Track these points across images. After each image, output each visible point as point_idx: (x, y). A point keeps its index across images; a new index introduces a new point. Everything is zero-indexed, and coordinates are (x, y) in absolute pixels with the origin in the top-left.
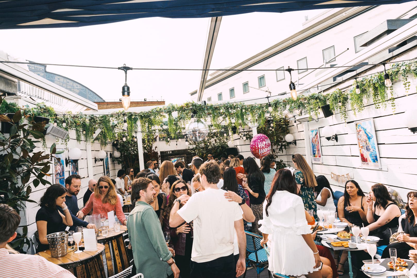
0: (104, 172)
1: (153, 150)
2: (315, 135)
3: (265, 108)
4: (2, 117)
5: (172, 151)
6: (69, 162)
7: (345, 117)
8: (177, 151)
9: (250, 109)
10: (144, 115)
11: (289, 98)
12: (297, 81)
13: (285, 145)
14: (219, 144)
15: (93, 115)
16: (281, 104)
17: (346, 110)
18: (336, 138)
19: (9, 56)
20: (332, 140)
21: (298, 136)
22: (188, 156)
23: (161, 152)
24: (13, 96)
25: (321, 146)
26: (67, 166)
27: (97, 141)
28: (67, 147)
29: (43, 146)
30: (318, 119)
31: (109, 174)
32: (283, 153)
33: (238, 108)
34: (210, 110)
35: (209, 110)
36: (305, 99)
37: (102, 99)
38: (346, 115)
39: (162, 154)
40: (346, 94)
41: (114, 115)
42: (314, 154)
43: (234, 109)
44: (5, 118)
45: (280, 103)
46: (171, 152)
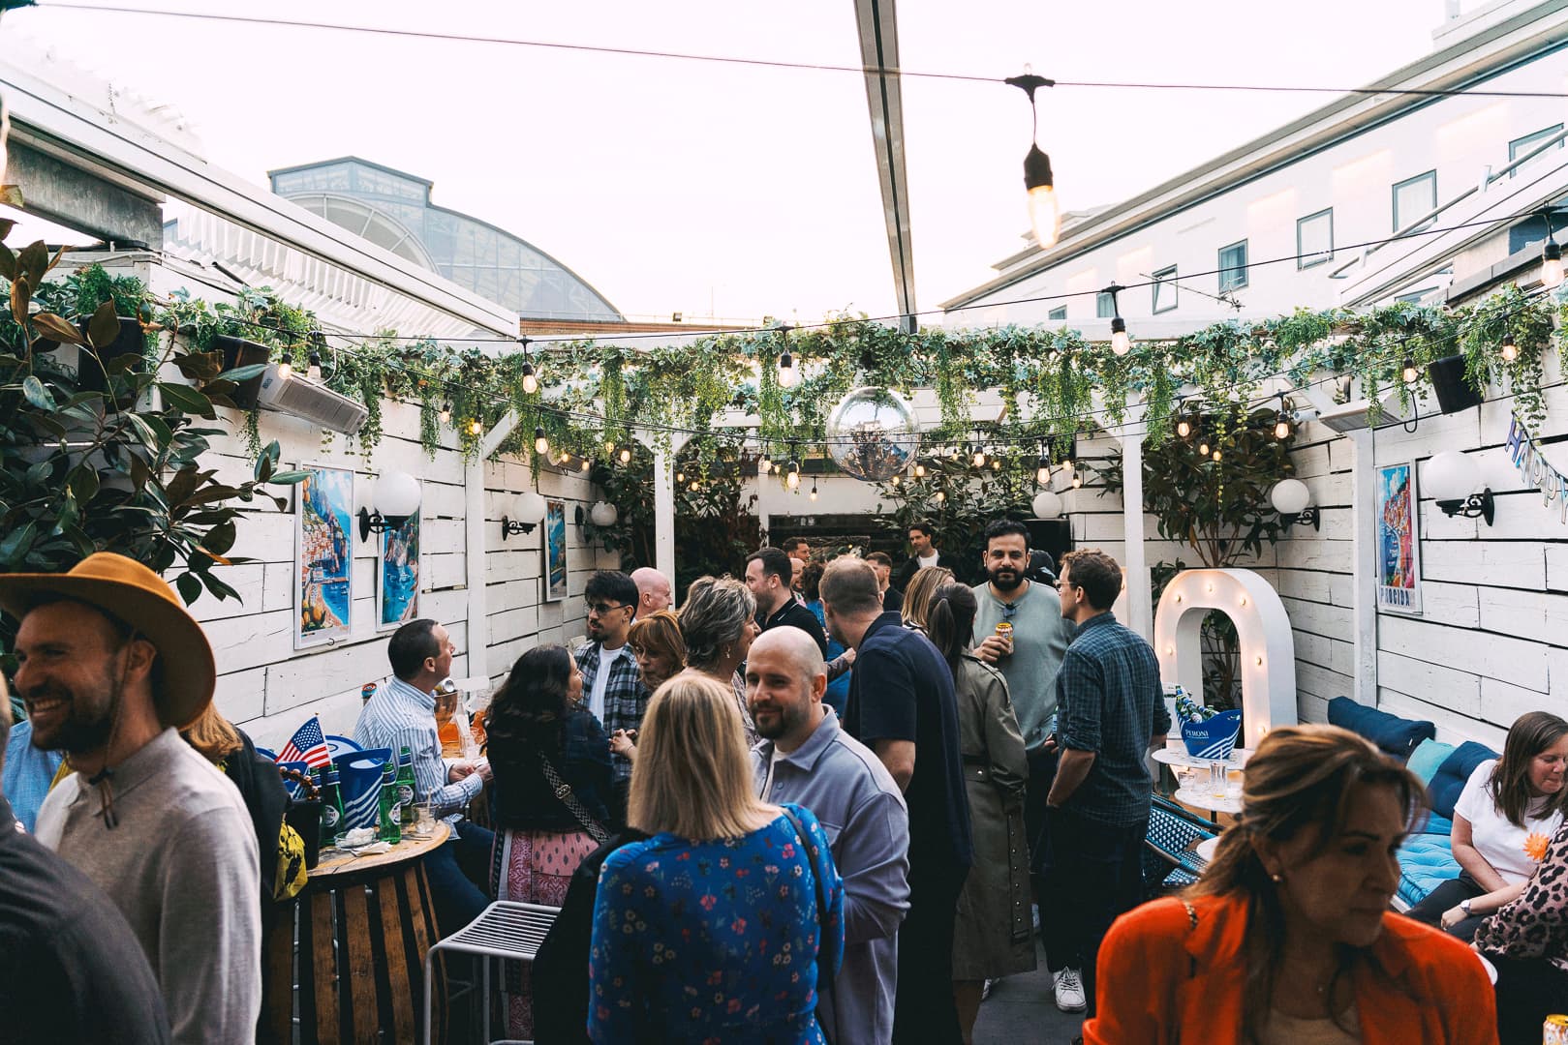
0: (543, 576)
1: (744, 509)
2: (1399, 491)
3: (1170, 358)
4: (48, 323)
5: (818, 518)
6: (373, 525)
7: (1537, 413)
8: (834, 520)
9: (1103, 360)
10: (668, 363)
11: (1280, 320)
12: (1357, 260)
13: (1271, 527)
14: (1002, 502)
15: (476, 352)
16: (1244, 342)
17: (1542, 382)
18: (1486, 505)
19: (117, 94)
20: (1466, 515)
21: (1329, 491)
22: (874, 541)
23: (774, 520)
24: (130, 254)
25: (1420, 540)
26: (364, 538)
27: (511, 454)
28: (369, 466)
29: (250, 452)
30: (1416, 420)
31: (565, 584)
32: (1259, 557)
33: (1050, 351)
34: (931, 358)
35: (927, 356)
36: (1356, 325)
37: (614, 310)
38: (1541, 404)
39: (778, 527)
40: (1542, 308)
41: (552, 355)
42: (1390, 572)
43: (1034, 356)
44: (60, 327)
45: (1240, 337)
46: (811, 522)
